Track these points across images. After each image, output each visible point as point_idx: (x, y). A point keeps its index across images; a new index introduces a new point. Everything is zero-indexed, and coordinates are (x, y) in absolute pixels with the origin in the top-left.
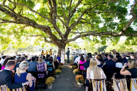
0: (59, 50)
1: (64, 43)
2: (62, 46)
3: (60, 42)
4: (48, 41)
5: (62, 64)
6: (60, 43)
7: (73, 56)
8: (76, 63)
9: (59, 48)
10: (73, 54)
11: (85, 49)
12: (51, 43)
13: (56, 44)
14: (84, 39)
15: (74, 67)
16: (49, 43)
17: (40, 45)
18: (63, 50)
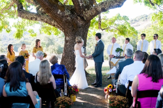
0: (66, 41)
1: (82, 18)
2: (78, 27)
3: (67, 13)
4: (27, 12)
5: (73, 91)
6: (69, 18)
7: (115, 61)
8: (123, 86)
9: (66, 35)
10: (115, 54)
11: (157, 35)
12: (38, 19)
13: (56, 24)
14: (153, 4)
15: (116, 102)
16: (31, 19)
17: (8, 31)
18: (80, 42)
